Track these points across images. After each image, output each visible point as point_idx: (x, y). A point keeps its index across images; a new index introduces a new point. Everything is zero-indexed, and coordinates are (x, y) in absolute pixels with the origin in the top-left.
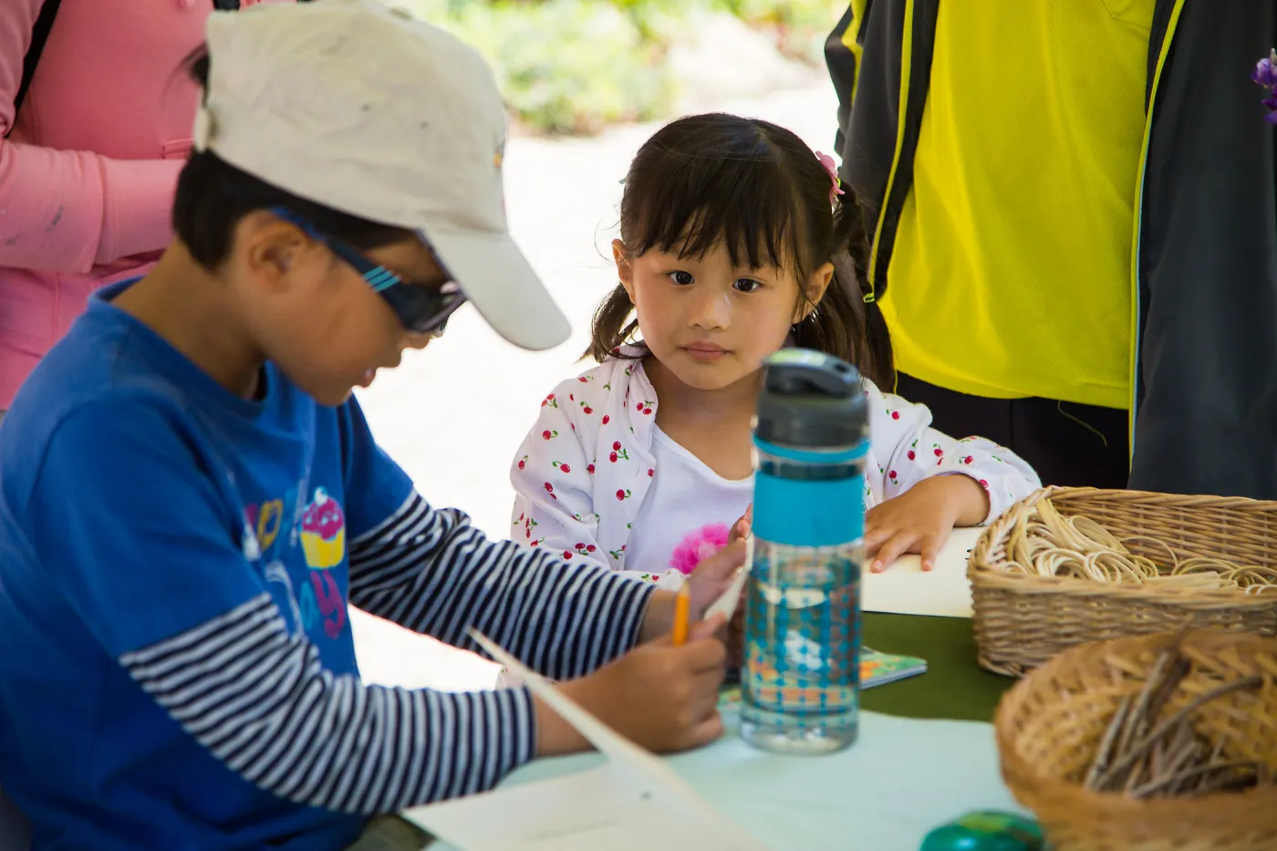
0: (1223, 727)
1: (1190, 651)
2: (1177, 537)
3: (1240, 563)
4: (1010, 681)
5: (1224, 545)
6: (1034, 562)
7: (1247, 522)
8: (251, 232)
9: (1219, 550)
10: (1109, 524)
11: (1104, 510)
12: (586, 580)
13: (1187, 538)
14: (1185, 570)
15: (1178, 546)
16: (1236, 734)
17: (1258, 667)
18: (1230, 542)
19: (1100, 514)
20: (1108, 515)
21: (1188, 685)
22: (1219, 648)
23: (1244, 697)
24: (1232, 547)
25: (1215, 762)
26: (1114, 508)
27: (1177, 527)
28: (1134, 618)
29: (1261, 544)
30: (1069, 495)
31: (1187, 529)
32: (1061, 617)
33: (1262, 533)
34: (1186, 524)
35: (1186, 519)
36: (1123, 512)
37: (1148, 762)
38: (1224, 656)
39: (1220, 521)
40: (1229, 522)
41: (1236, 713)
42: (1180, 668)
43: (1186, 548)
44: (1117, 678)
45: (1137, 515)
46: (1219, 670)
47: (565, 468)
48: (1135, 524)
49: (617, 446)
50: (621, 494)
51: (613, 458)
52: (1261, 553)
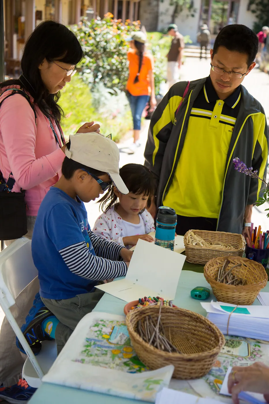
0: (235, 272)
1: (230, 259)
2: (212, 238)
3: (223, 243)
4: (204, 265)
5: (220, 240)
6: (192, 243)
7: (224, 236)
8: (77, 173)
9: (219, 241)
10: (201, 236)
11: (200, 234)
12: (111, 245)
13: (214, 239)
14: (214, 244)
15: (212, 240)
16: (237, 273)
17: (241, 262)
18: (221, 239)
19: (199, 234)
20: (201, 235)
21: (229, 265)
22: (234, 259)
23: (238, 267)
24: (221, 240)
25: (236, 279)
26: (202, 233)
27: (212, 237)
28: (214, 253)
29: (226, 240)
30: (195, 231)
31: (214, 237)
32: (202, 253)
33: (226, 238)
34: (214, 236)
35: (214, 235)
36: (203, 234)
37: (226, 279)
38: (235, 260)
39: (220, 236)
40: (221, 236)
41: (237, 270)
42: (228, 262)
43: (214, 240)
44: (218, 264)
45: (206, 235)
46: (234, 263)
47: (105, 230)
48: (205, 236)
49: (115, 225)
50: (117, 234)
51: (115, 227)
52: (226, 241)
